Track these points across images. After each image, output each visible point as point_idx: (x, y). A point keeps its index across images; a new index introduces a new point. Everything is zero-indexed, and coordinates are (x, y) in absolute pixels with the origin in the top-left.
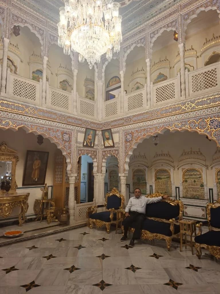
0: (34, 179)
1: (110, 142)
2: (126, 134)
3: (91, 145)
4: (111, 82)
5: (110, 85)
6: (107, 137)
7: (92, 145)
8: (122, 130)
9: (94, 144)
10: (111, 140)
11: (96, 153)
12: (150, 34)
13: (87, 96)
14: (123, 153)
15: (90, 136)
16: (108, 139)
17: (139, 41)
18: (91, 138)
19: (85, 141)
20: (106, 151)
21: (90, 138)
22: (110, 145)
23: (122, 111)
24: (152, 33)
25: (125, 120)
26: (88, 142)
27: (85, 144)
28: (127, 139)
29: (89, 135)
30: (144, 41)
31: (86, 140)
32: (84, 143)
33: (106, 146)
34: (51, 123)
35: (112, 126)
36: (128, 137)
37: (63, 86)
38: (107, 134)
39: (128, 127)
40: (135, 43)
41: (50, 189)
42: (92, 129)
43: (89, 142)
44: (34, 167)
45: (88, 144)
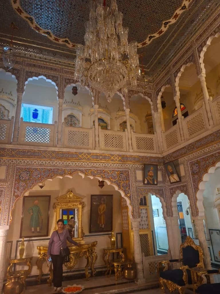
0: (101, 225)
1: (175, 176)
2: (192, 164)
3: (154, 182)
4: (176, 111)
5: (175, 114)
6: (171, 171)
7: (156, 183)
8: (186, 160)
9: (157, 181)
10: (175, 174)
11: (163, 192)
12: (198, 49)
13: (150, 131)
14: (192, 189)
15: (151, 173)
16: (172, 173)
17: (188, 60)
18: (153, 175)
19: (145, 179)
20: (173, 189)
21: (150, 174)
22: (176, 180)
23: (183, 138)
24: (199, 47)
25: (187, 148)
26: (149, 180)
27: (146, 182)
28: (194, 171)
29: (149, 171)
30: (193, 58)
31: (147, 178)
32: (144, 181)
33: (172, 182)
34: (105, 165)
35: (175, 158)
36: (195, 168)
37: (124, 127)
38: (170, 168)
39: (192, 155)
40: (184, 64)
41: (119, 236)
42: (153, 165)
43: (151, 180)
44: (99, 212)
45: (150, 181)
